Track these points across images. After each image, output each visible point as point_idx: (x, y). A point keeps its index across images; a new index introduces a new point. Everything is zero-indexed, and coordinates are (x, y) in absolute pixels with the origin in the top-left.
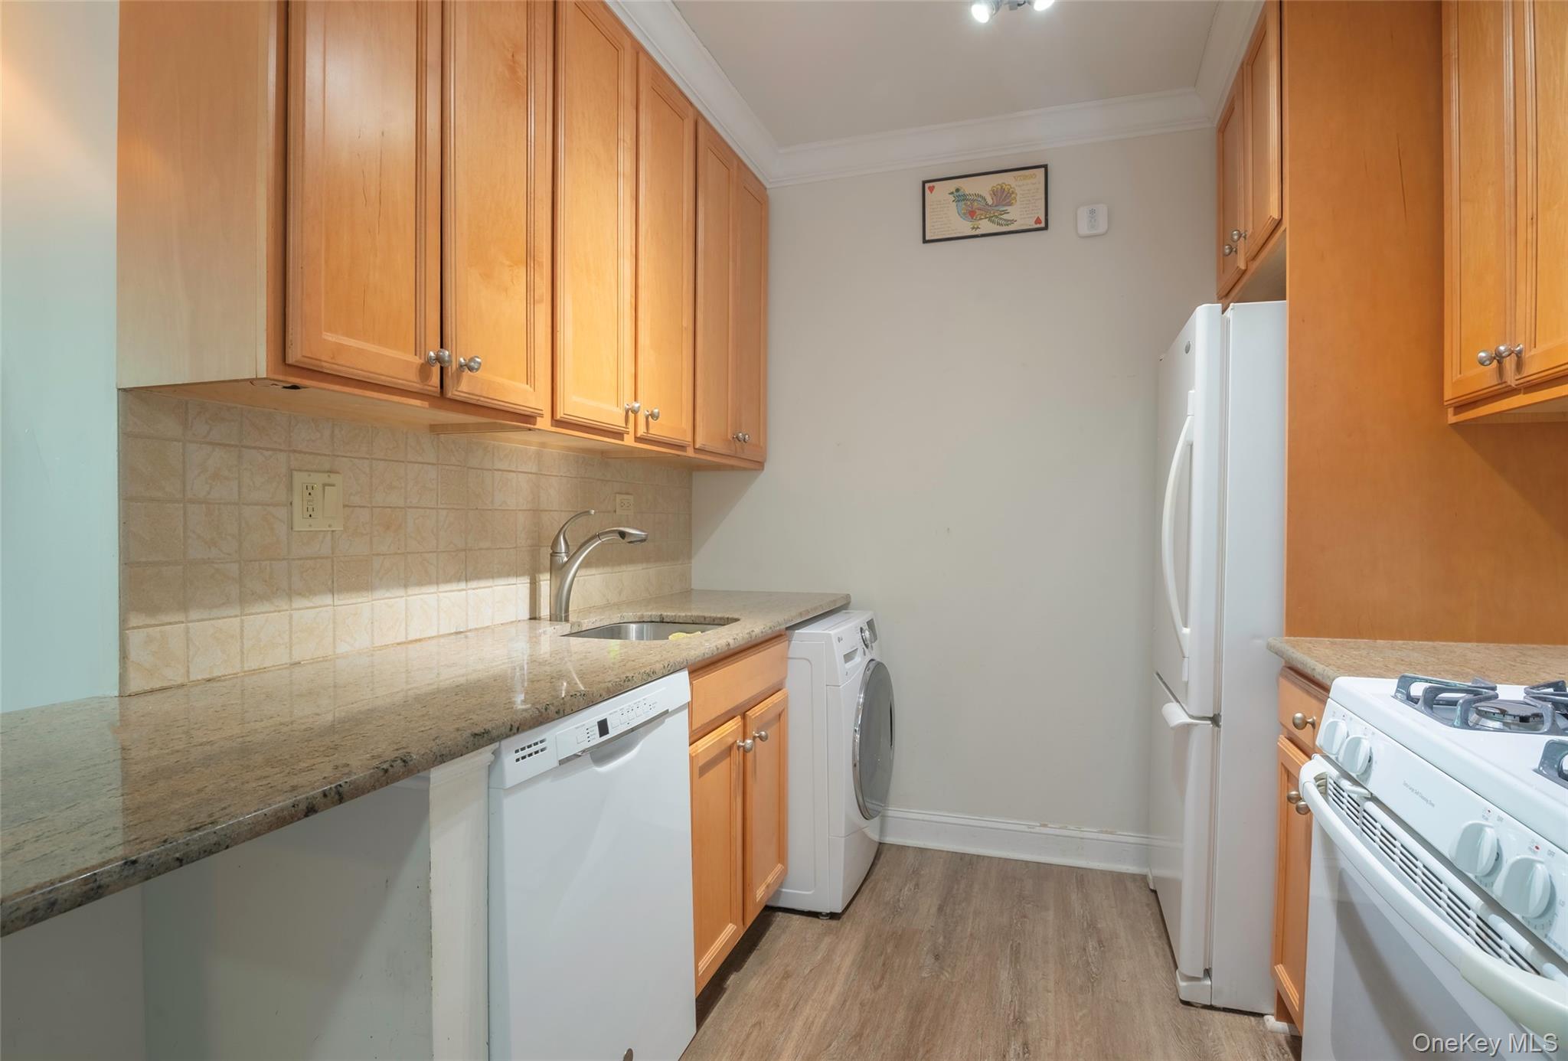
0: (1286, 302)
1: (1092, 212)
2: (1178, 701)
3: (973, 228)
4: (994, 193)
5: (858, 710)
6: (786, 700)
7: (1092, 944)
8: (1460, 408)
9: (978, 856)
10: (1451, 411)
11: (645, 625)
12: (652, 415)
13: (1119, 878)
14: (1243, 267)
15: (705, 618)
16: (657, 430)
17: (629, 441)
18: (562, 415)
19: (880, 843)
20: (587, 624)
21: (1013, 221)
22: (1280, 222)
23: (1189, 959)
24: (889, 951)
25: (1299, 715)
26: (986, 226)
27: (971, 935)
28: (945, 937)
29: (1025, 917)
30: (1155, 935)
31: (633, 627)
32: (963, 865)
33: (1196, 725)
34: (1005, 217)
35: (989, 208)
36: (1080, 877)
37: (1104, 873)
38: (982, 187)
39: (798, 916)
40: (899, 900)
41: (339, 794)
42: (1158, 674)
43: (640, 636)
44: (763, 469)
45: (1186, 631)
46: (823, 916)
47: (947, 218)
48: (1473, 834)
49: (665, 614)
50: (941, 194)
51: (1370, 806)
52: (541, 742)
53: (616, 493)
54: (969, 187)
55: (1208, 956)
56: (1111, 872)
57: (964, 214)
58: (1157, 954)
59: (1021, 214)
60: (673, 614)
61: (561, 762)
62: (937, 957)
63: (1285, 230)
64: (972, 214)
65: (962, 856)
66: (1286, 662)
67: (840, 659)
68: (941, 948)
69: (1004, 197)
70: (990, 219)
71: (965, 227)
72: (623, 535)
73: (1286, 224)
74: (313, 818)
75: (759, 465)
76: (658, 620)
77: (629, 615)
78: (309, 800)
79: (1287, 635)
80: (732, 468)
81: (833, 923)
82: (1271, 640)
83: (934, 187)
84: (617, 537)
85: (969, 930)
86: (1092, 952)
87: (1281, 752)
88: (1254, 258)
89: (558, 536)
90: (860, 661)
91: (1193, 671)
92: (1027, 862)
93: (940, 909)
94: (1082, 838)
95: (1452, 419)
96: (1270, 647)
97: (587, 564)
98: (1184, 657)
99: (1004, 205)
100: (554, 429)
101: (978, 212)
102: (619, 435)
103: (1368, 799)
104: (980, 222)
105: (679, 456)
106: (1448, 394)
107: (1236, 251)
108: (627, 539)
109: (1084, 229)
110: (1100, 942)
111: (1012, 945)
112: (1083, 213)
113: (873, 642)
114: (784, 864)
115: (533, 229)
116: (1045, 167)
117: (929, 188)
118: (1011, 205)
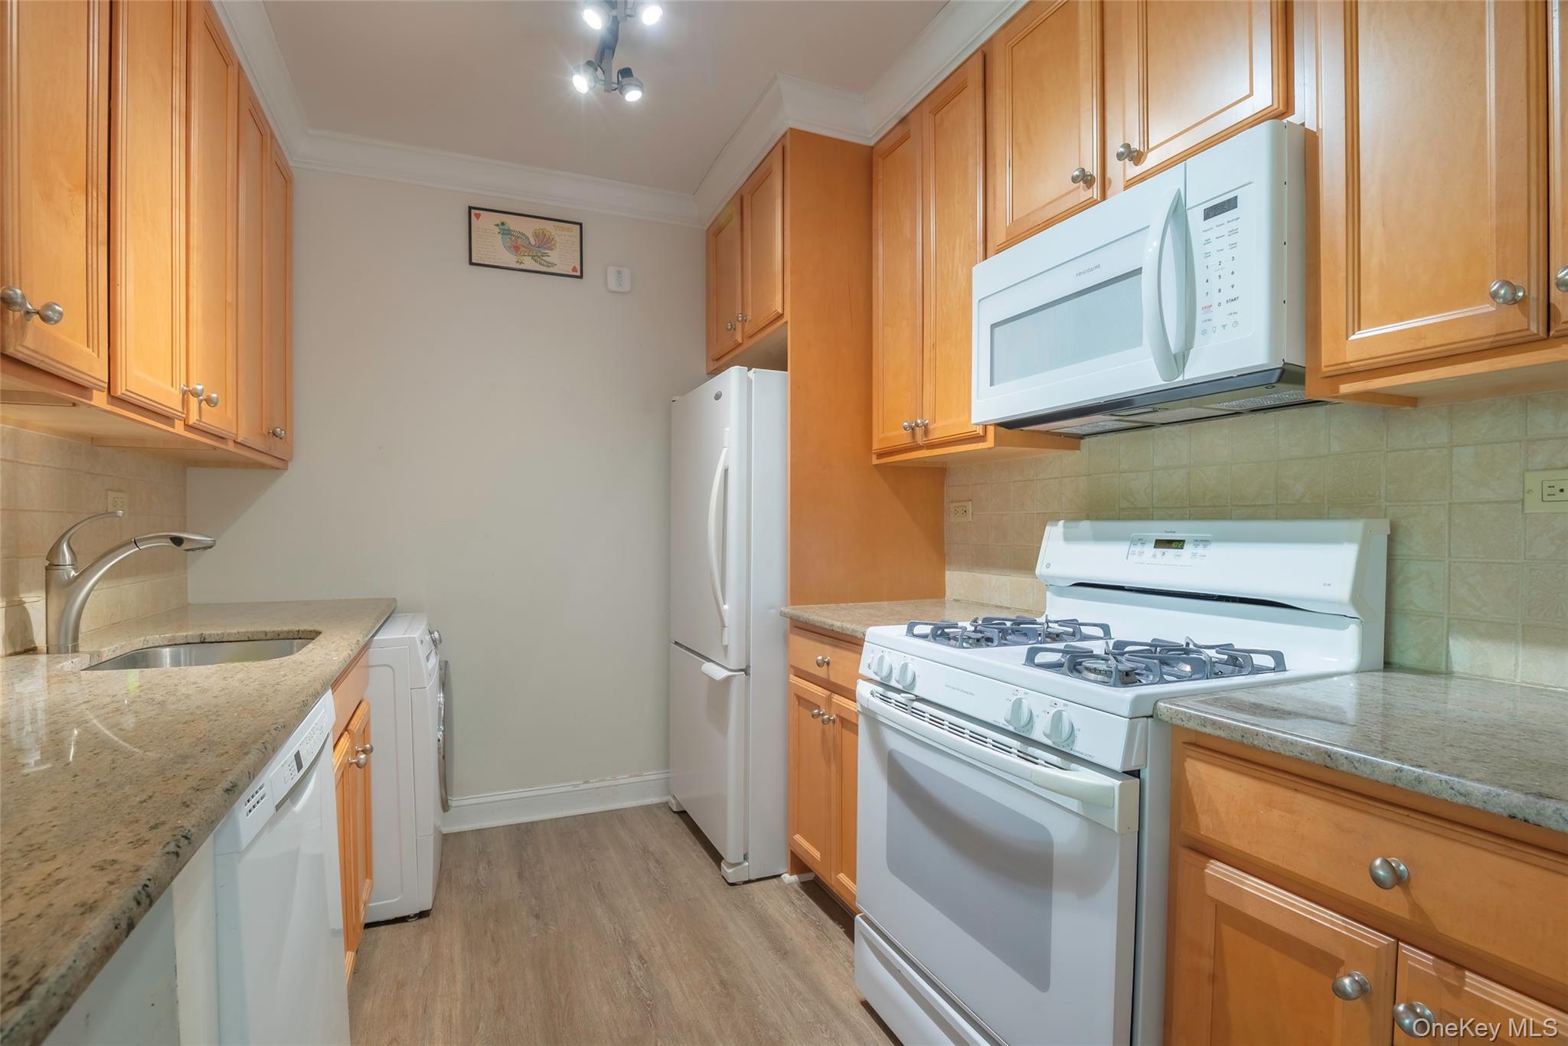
0: (788, 373)
1: (619, 272)
2: (709, 660)
3: (518, 262)
4: (536, 235)
6: (369, 708)
7: (652, 864)
8: (880, 455)
9: (532, 822)
10: (874, 457)
11: (182, 649)
12: (209, 401)
13: (647, 809)
14: (740, 342)
16: (212, 419)
17: (179, 428)
18: (124, 391)
20: (108, 652)
21: (553, 265)
22: (781, 316)
23: (730, 851)
24: (491, 926)
25: (820, 658)
26: (529, 263)
27: (557, 889)
28: (536, 898)
29: (593, 860)
30: (691, 844)
31: (167, 651)
32: (523, 835)
33: (735, 676)
34: (545, 258)
35: (533, 248)
36: (619, 815)
37: (634, 808)
38: (528, 227)
39: (383, 927)
40: (478, 881)
41: (148, 896)
42: (676, 643)
43: (176, 662)
44: (286, 469)
45: (726, 607)
46: (411, 918)
47: (491, 246)
48: (1017, 705)
49: (207, 632)
50: (485, 224)
51: (916, 704)
53: (107, 490)
54: (513, 223)
55: (746, 847)
56: (640, 807)
57: (510, 247)
58: (698, 857)
59: (562, 257)
60: (219, 632)
61: (278, 807)
62: (537, 917)
63: (787, 322)
64: (516, 249)
65: (518, 826)
66: (791, 618)
67: (420, 660)
68: (537, 908)
69: (544, 242)
70: (533, 256)
71: (509, 259)
72: (178, 541)
73: (787, 317)
75: (282, 464)
76: (199, 641)
77: (154, 638)
78: (127, 915)
79: (792, 605)
80: (263, 466)
81: (424, 921)
82: (782, 609)
83: (480, 215)
84: (169, 543)
85: (553, 885)
86: (655, 871)
88: (751, 337)
89: (59, 543)
90: (434, 661)
91: (731, 637)
92: (574, 817)
93: (521, 876)
94: (616, 786)
95: (875, 461)
96: (783, 614)
97: (112, 575)
98: (725, 627)
99: (547, 249)
100: (109, 408)
101: (522, 248)
102: (168, 419)
103: (913, 700)
104: (524, 258)
105: (215, 448)
106: (876, 446)
107: (735, 329)
108: (185, 546)
109: (612, 285)
110: (657, 861)
111: (594, 886)
112: (612, 272)
113: (441, 642)
114: (371, 879)
115: (95, 150)
116: (581, 225)
117: (475, 214)
118: (552, 249)
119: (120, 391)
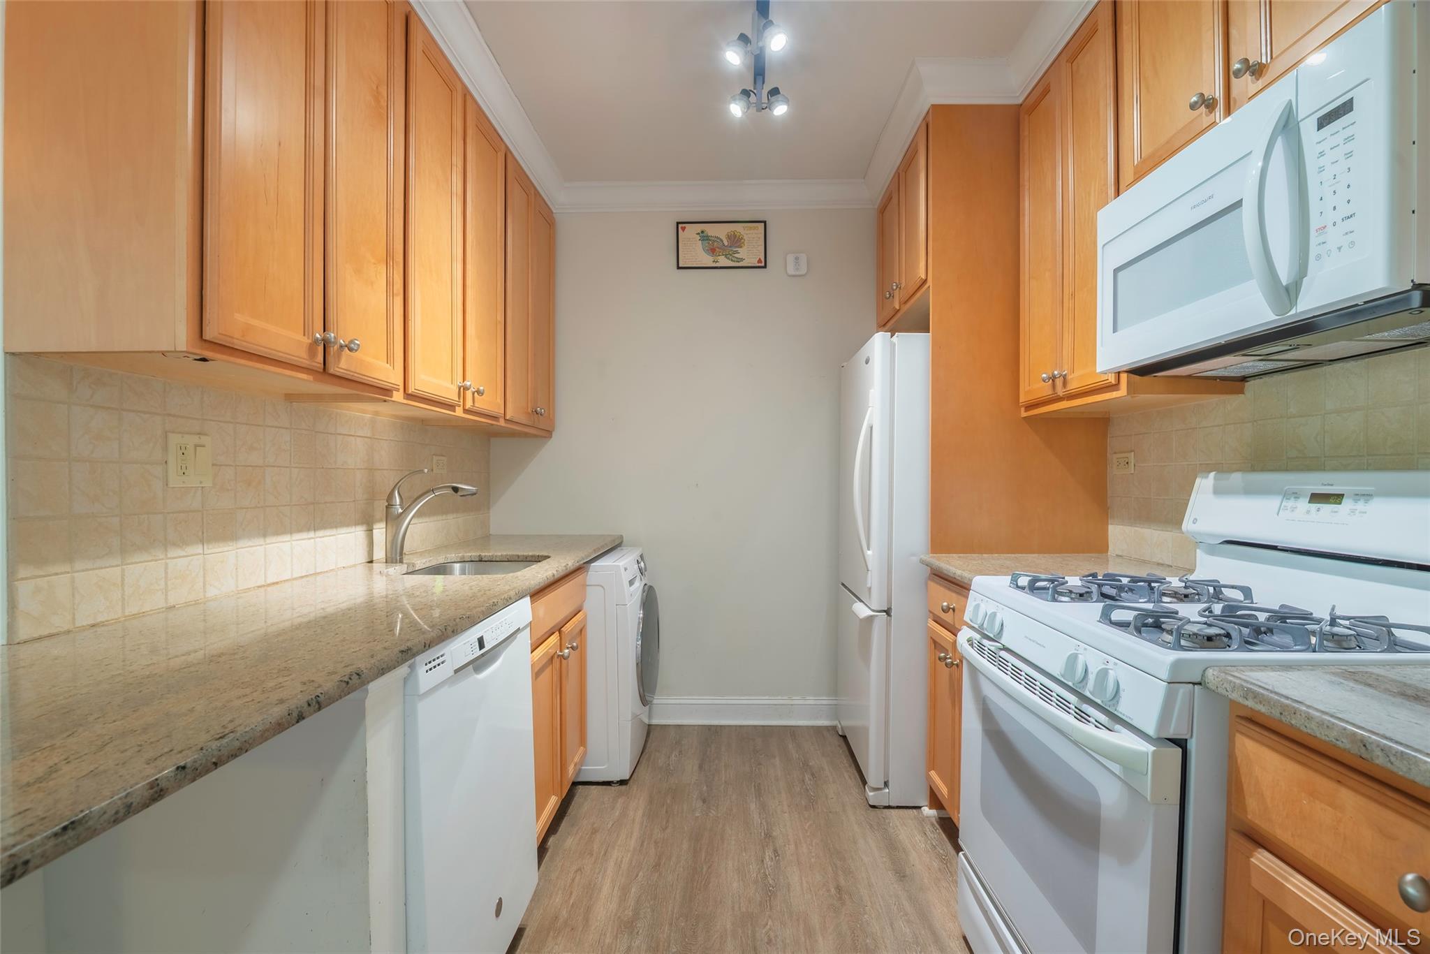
0: (930, 334)
1: (797, 259)
2: (861, 601)
3: (714, 261)
4: (729, 237)
5: (639, 623)
6: (586, 617)
7: (807, 777)
8: (1029, 407)
9: (721, 726)
10: (1023, 409)
11: (467, 565)
12: (478, 392)
13: (818, 730)
14: (898, 308)
15: (518, 556)
16: (482, 404)
17: (459, 412)
18: (413, 390)
19: (649, 725)
20: (420, 563)
21: (742, 260)
22: (925, 281)
23: (873, 778)
24: (668, 802)
25: (945, 604)
26: (723, 261)
27: (726, 782)
28: (707, 787)
29: (760, 764)
30: (847, 765)
31: (457, 566)
32: (712, 733)
33: (877, 616)
34: (736, 255)
35: (726, 248)
36: (792, 731)
37: (807, 727)
38: (720, 232)
39: (594, 787)
40: (669, 764)
41: (318, 703)
42: (843, 584)
43: (463, 572)
44: (551, 437)
45: (869, 553)
46: (614, 783)
47: (696, 253)
48: (1073, 659)
49: (484, 554)
50: (690, 232)
51: (1004, 654)
52: (442, 656)
53: (434, 455)
54: (712, 230)
55: (886, 774)
56: (813, 727)
57: (708, 250)
58: (850, 777)
59: (749, 254)
60: (490, 554)
61: (456, 671)
62: (704, 801)
63: (929, 287)
64: (712, 251)
65: (709, 727)
66: (931, 568)
67: (626, 583)
68: (706, 794)
69: (736, 241)
70: (726, 255)
71: (708, 260)
72: (456, 490)
73: (930, 282)
74: (302, 723)
75: (548, 433)
76: (477, 559)
77: (452, 556)
78: (299, 709)
79: (932, 553)
80: (531, 436)
81: (623, 788)
82: (922, 556)
83: (685, 227)
84: (450, 491)
85: (723, 779)
86: (809, 782)
87: (930, 629)
88: (905, 303)
89: (393, 491)
90: (638, 585)
91: (874, 580)
92: (755, 727)
93: (701, 767)
94: (792, 705)
95: (1024, 414)
96: (922, 562)
97: (419, 514)
98: (868, 570)
99: (736, 247)
100: (405, 401)
101: (717, 249)
102: (451, 407)
103: (1001, 649)
104: (719, 257)
105: (492, 425)
106: (1022, 399)
107: (893, 297)
108: (460, 493)
109: (791, 270)
110: (813, 775)
111: (755, 786)
112: (790, 258)
113: (646, 571)
114: (585, 747)
115: (391, 234)
116: (765, 222)
117: (682, 228)
118: (741, 247)
119: (411, 390)
